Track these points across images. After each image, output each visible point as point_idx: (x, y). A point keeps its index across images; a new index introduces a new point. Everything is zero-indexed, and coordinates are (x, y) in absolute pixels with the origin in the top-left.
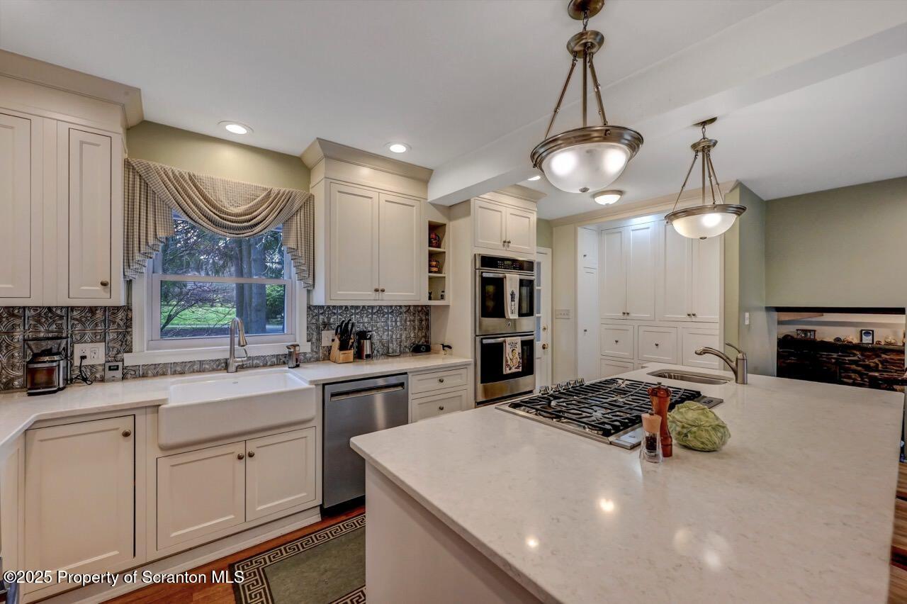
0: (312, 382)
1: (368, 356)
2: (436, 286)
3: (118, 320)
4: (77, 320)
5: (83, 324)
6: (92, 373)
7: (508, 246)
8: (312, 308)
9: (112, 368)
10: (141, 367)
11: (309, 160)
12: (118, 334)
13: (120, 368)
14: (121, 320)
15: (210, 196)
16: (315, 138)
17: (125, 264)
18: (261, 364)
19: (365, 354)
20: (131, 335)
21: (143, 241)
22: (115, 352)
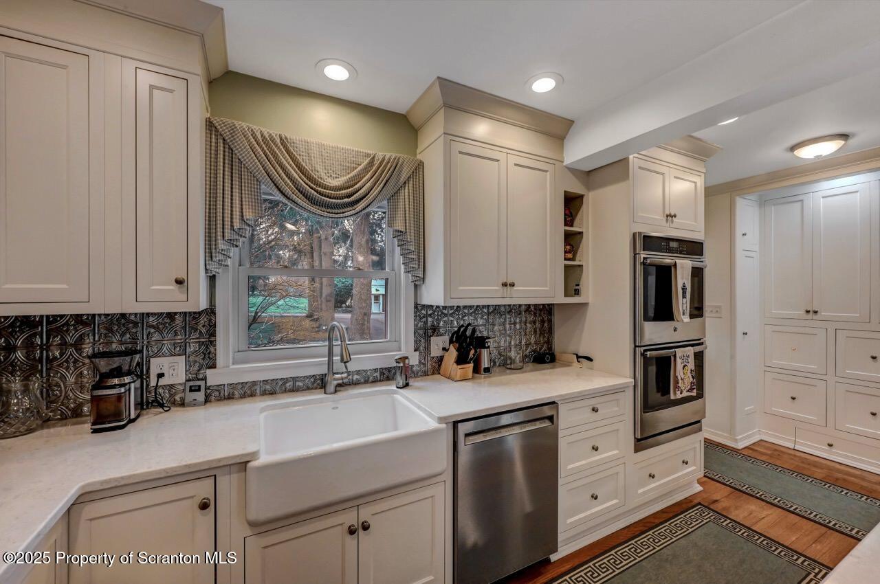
0: (441, 420)
1: (487, 370)
2: (572, 277)
3: (200, 327)
4: (153, 327)
5: (161, 332)
6: (171, 395)
7: (672, 222)
8: (420, 308)
9: (193, 388)
10: (226, 386)
11: (415, 119)
12: (201, 344)
13: (203, 388)
14: (204, 326)
15: (304, 165)
16: (435, 77)
17: (207, 254)
18: (362, 380)
19: (483, 367)
20: (215, 346)
21: (227, 223)
22: (196, 368)
